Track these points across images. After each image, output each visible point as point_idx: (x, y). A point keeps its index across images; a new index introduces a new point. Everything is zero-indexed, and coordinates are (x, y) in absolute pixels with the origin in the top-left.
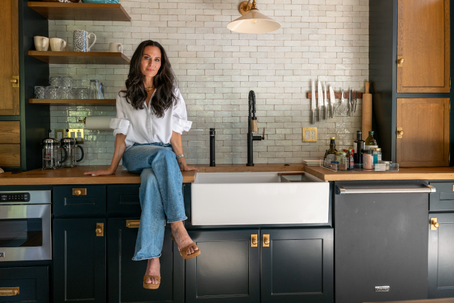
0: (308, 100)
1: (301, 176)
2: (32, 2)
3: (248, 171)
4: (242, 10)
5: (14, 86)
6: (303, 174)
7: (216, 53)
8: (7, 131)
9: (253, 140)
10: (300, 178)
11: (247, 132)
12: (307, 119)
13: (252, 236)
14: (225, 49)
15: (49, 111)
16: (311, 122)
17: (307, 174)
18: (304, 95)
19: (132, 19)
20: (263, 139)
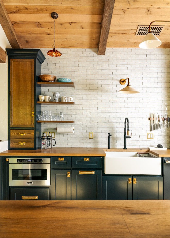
0: (149, 121)
1: (147, 154)
2: (39, 82)
3: (125, 151)
4: (121, 82)
5: (32, 116)
6: (148, 153)
7: (110, 101)
8: (29, 134)
9: (127, 138)
10: (147, 155)
11: (124, 135)
12: (149, 129)
13: (129, 179)
14: (114, 99)
15: (41, 124)
16: (151, 130)
17: (150, 153)
18: (148, 119)
19: (75, 86)
20: (131, 138)
